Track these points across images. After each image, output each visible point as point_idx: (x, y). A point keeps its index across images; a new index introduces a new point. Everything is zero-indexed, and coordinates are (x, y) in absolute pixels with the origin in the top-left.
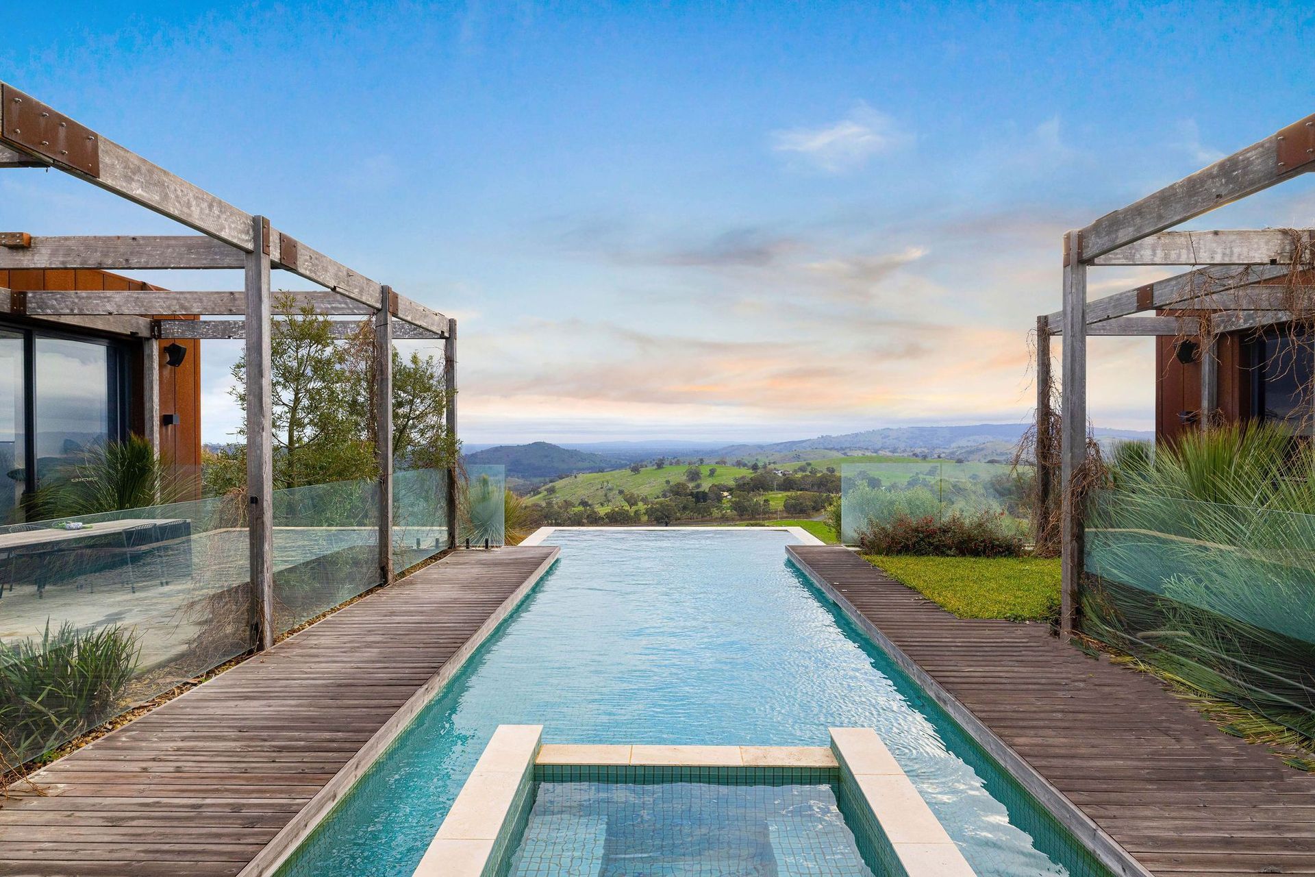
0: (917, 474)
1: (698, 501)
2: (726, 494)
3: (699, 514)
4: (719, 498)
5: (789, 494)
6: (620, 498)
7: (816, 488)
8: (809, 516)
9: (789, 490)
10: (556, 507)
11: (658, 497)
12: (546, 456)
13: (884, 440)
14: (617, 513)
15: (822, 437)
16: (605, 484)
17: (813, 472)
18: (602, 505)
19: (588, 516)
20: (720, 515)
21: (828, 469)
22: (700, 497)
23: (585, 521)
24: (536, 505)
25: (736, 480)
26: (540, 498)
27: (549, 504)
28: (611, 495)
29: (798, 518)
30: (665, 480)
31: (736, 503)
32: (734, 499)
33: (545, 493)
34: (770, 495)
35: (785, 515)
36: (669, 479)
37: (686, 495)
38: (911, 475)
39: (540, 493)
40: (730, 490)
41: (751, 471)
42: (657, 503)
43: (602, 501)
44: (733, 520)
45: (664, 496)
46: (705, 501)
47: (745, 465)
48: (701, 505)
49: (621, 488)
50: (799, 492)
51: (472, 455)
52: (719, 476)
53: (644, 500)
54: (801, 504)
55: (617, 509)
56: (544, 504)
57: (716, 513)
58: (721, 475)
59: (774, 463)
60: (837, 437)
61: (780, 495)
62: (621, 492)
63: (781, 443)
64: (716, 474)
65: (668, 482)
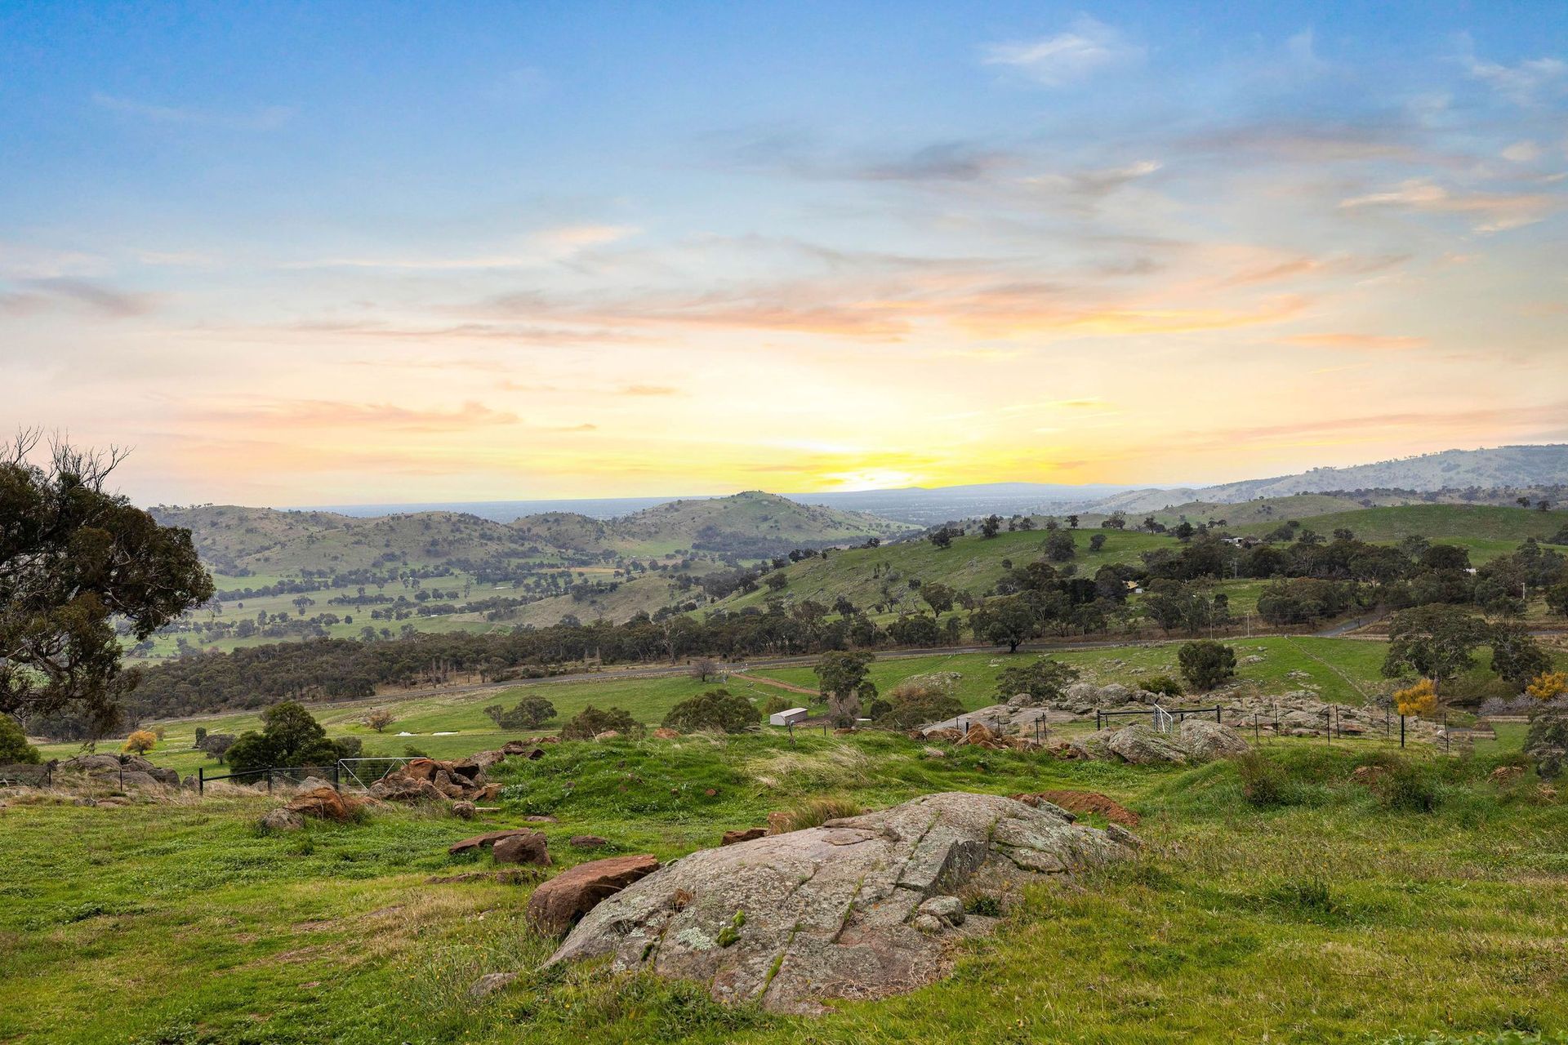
0: (1531, 541)
1: (1076, 600)
2: (1132, 585)
3: (1079, 625)
4: (1120, 594)
5: (1268, 582)
6: (916, 595)
7: (1324, 570)
8: (1314, 628)
9: (1267, 577)
10: (790, 615)
11: (990, 593)
12: (765, 519)
13: (1448, 475)
14: (912, 624)
15: (1316, 470)
16: (883, 569)
17: (1309, 540)
18: (879, 609)
19: (854, 633)
20: (1123, 627)
21: (1337, 533)
22: (1083, 591)
23: (848, 641)
24: (751, 611)
25: (1147, 558)
26: (756, 599)
27: (777, 610)
28: (894, 591)
29: (1293, 631)
30: (1002, 559)
31: (1158, 602)
32: (1151, 595)
33: (767, 588)
34: (1229, 585)
35: (1261, 626)
36: (1009, 557)
37: (1053, 587)
38: (1520, 544)
39: (756, 588)
40: (1139, 577)
41: (1176, 539)
42: (992, 605)
43: (877, 602)
44: (1151, 636)
45: (1003, 590)
46: (1090, 599)
47: (1161, 529)
48: (1082, 608)
49: (914, 578)
50: (1289, 580)
51: (627, 519)
52: (1109, 550)
53: (966, 600)
54: (1296, 603)
55: (911, 617)
56: (765, 610)
57: (1113, 621)
58: (1114, 550)
59: (1221, 523)
60: (1347, 471)
61: (1246, 587)
62: (914, 585)
63: (1231, 485)
64: (1106, 545)
65: (1007, 564)
